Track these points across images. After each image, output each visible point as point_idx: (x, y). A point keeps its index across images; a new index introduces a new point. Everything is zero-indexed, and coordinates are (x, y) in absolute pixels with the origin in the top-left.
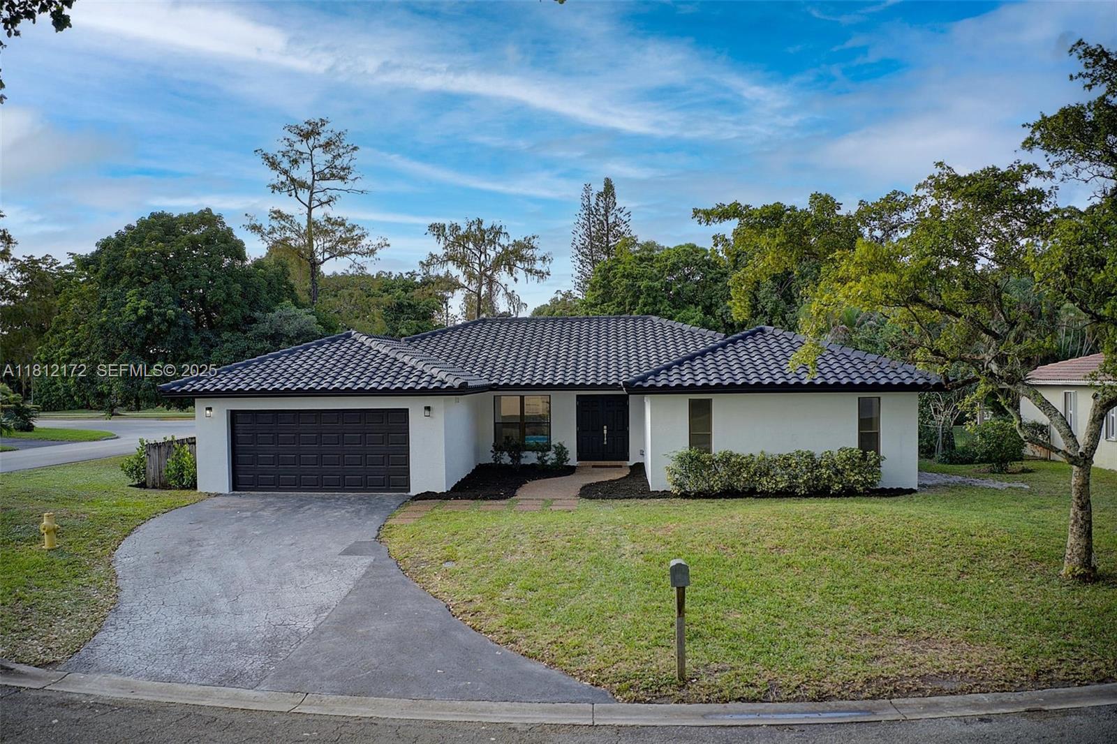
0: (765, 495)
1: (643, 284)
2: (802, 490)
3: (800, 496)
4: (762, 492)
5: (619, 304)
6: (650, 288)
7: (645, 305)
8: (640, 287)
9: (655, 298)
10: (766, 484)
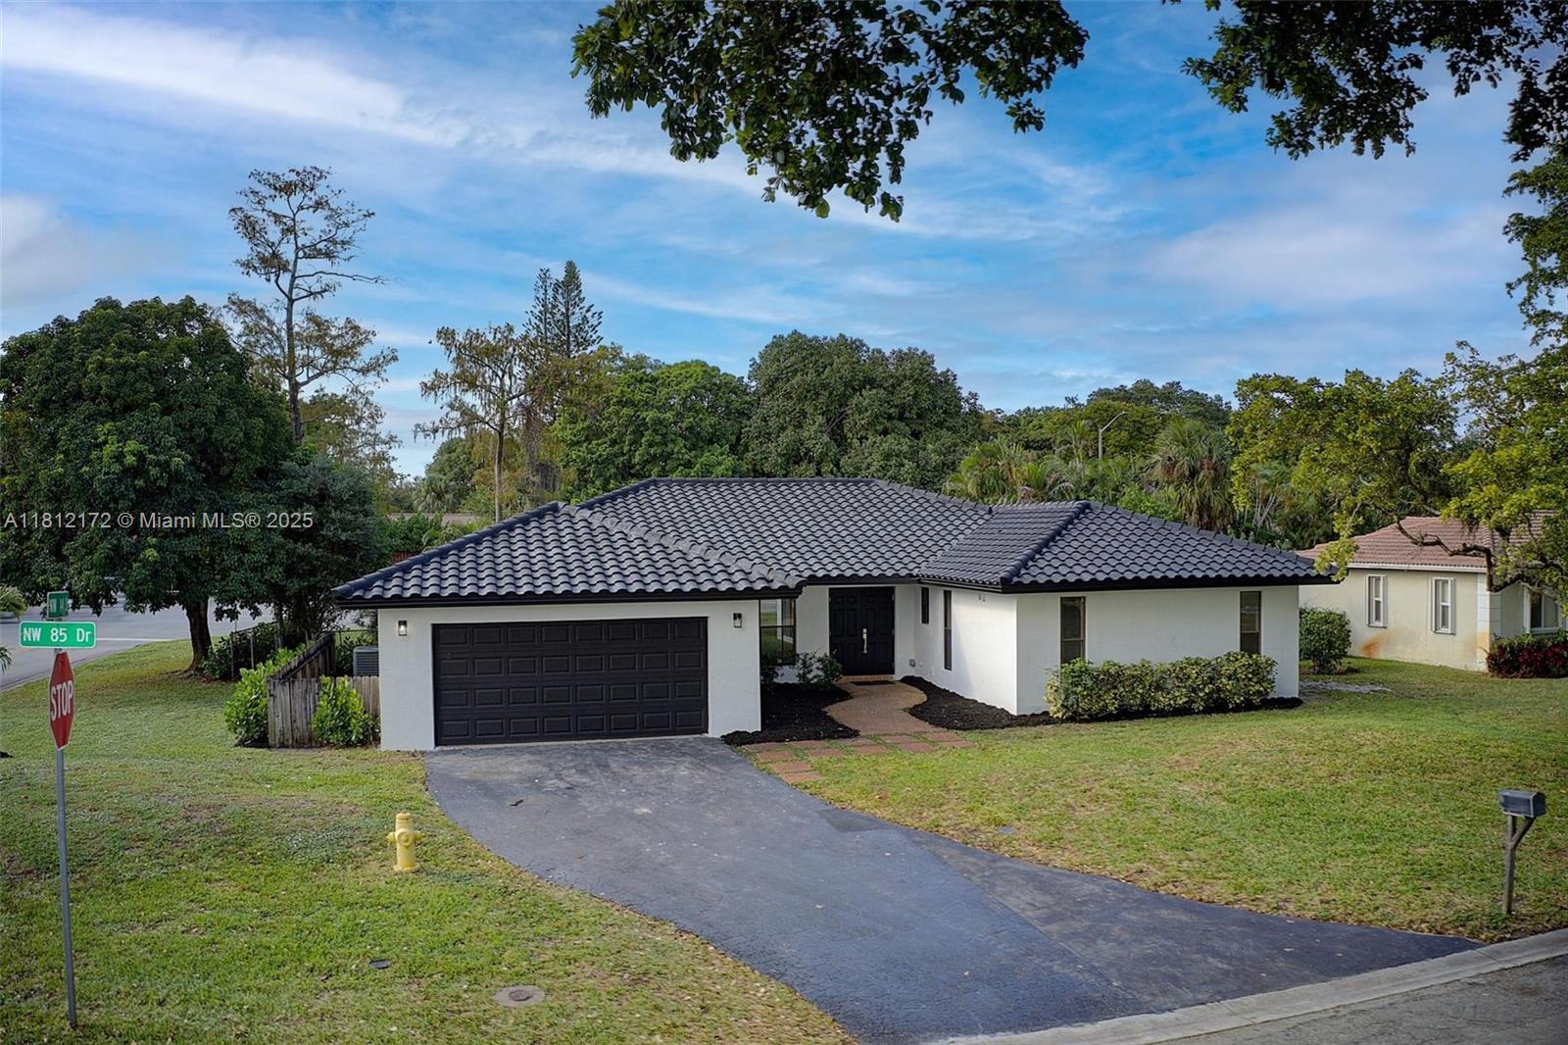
0: (1162, 714)
1: (650, 415)
2: (1199, 706)
3: (1198, 713)
4: (1156, 711)
5: (614, 443)
6: (659, 422)
7: (651, 445)
8: (644, 419)
9: (664, 435)
10: (1163, 700)
